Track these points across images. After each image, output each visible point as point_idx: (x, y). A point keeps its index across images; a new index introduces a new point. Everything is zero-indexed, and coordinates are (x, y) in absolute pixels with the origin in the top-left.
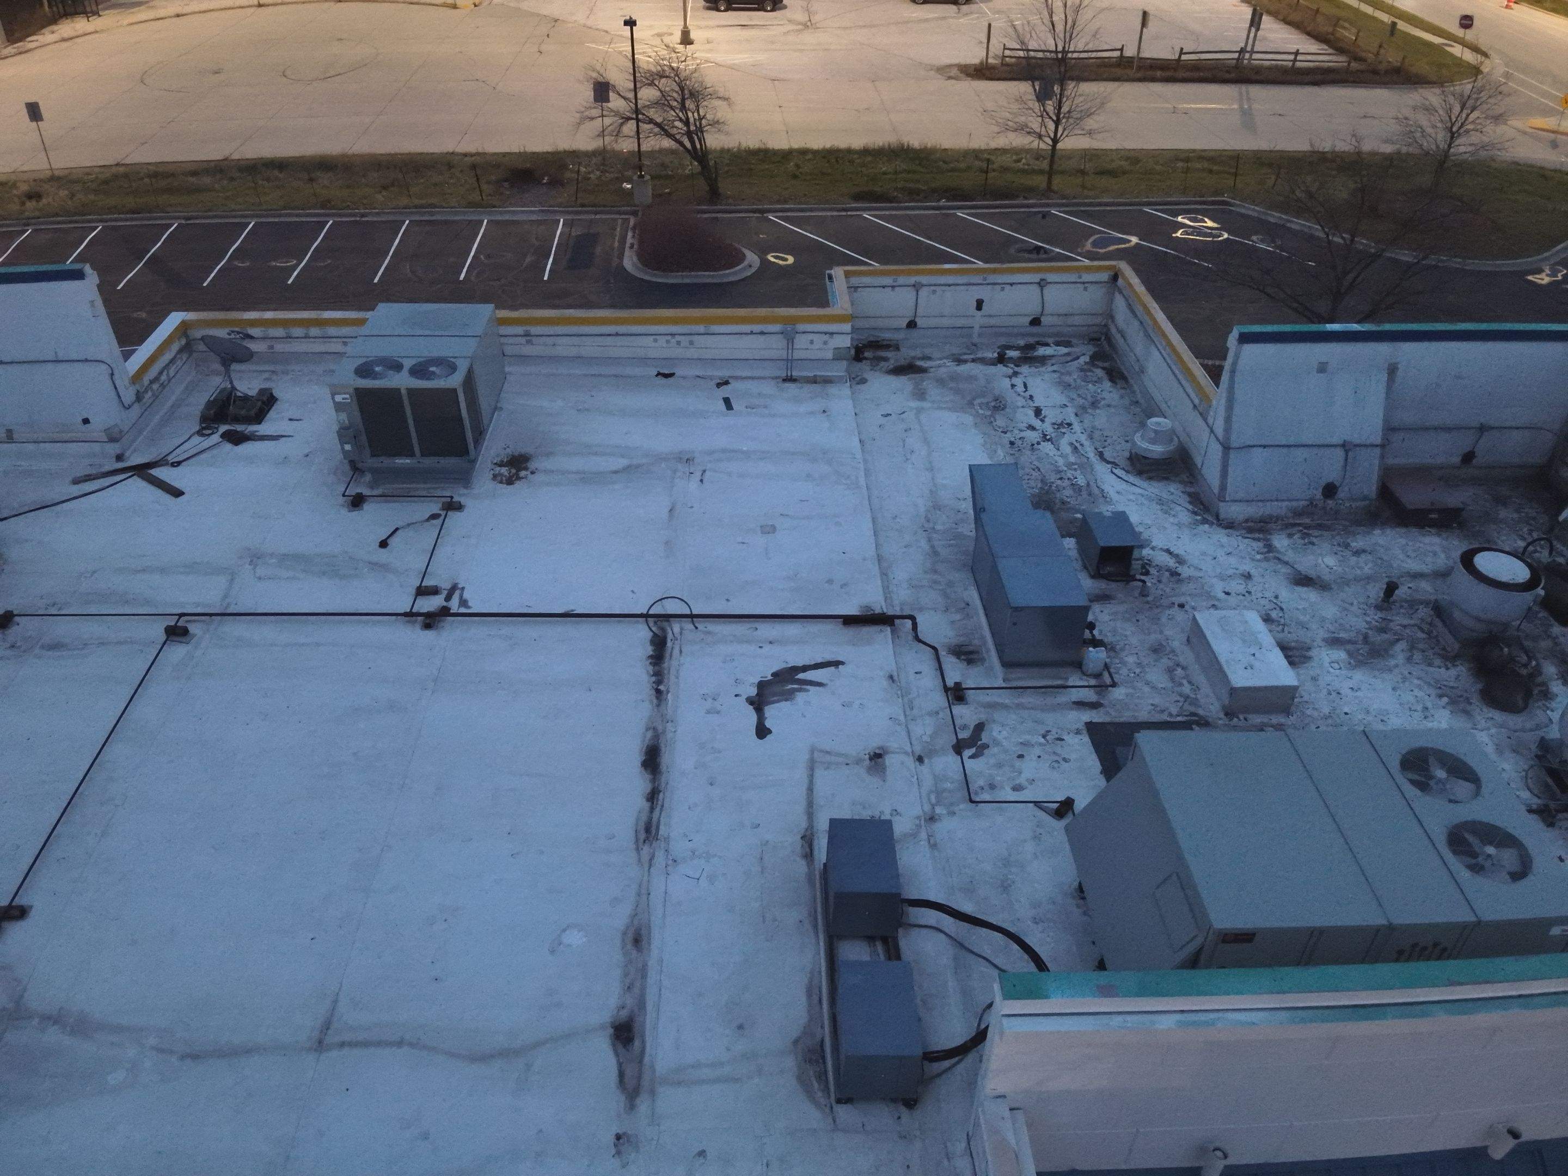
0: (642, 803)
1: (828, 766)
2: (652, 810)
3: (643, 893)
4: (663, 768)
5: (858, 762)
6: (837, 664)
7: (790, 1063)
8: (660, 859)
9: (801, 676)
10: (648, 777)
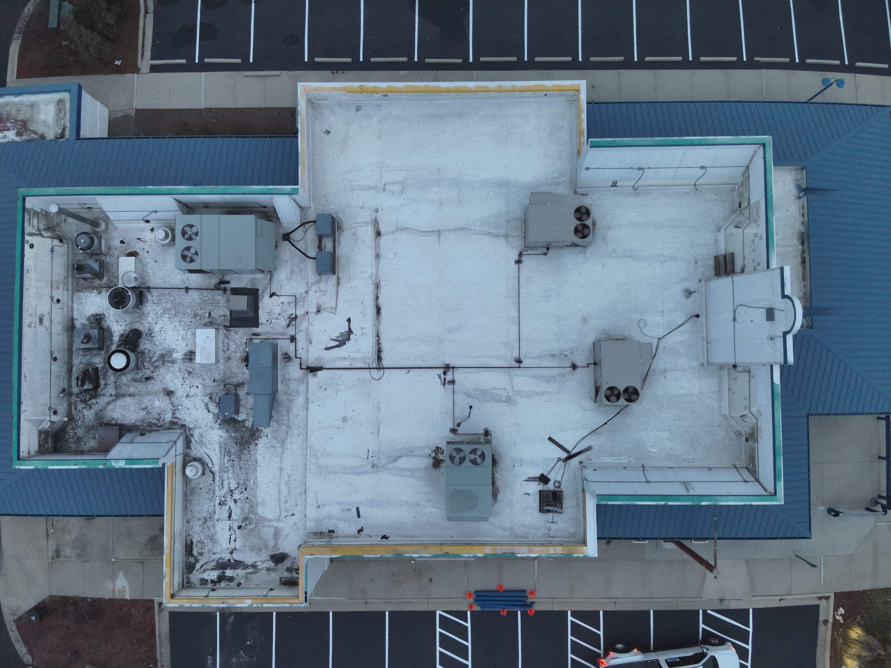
0: (380, 296)
1: (332, 308)
2: (377, 293)
3: (377, 269)
4: (375, 308)
5: (323, 310)
6: (327, 349)
7: (344, 226)
8: (374, 277)
9: (337, 343)
10: (379, 304)
